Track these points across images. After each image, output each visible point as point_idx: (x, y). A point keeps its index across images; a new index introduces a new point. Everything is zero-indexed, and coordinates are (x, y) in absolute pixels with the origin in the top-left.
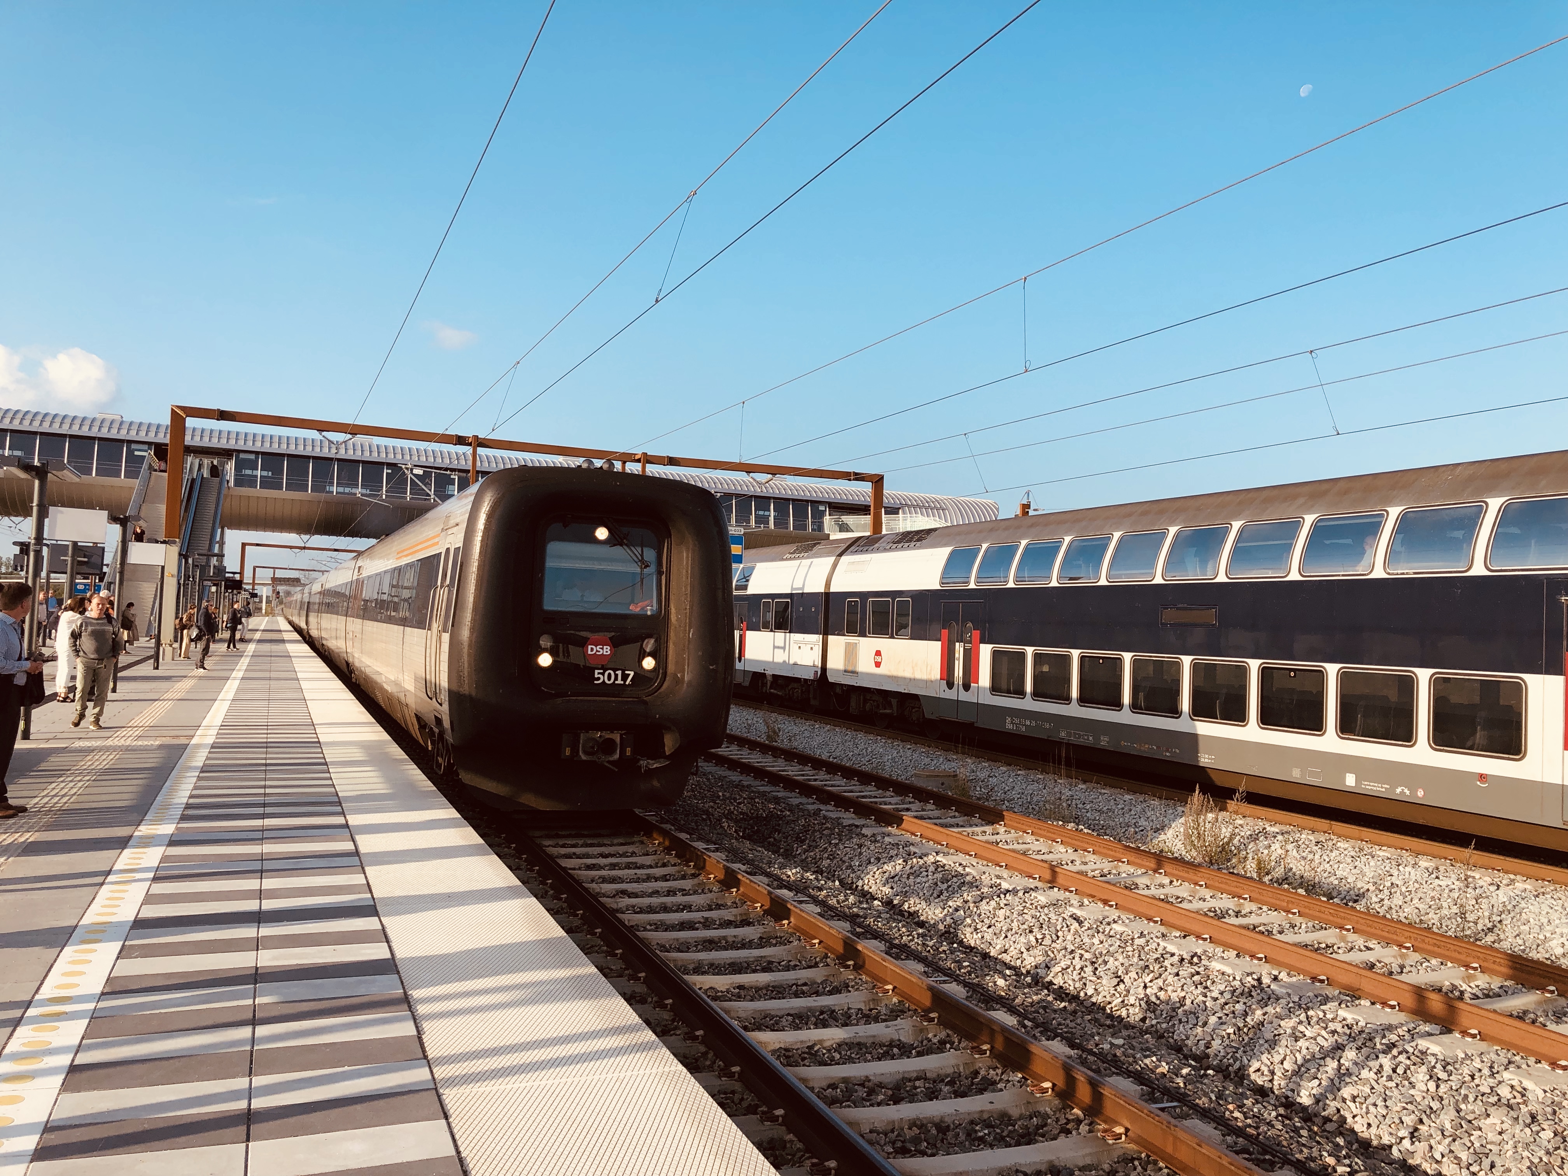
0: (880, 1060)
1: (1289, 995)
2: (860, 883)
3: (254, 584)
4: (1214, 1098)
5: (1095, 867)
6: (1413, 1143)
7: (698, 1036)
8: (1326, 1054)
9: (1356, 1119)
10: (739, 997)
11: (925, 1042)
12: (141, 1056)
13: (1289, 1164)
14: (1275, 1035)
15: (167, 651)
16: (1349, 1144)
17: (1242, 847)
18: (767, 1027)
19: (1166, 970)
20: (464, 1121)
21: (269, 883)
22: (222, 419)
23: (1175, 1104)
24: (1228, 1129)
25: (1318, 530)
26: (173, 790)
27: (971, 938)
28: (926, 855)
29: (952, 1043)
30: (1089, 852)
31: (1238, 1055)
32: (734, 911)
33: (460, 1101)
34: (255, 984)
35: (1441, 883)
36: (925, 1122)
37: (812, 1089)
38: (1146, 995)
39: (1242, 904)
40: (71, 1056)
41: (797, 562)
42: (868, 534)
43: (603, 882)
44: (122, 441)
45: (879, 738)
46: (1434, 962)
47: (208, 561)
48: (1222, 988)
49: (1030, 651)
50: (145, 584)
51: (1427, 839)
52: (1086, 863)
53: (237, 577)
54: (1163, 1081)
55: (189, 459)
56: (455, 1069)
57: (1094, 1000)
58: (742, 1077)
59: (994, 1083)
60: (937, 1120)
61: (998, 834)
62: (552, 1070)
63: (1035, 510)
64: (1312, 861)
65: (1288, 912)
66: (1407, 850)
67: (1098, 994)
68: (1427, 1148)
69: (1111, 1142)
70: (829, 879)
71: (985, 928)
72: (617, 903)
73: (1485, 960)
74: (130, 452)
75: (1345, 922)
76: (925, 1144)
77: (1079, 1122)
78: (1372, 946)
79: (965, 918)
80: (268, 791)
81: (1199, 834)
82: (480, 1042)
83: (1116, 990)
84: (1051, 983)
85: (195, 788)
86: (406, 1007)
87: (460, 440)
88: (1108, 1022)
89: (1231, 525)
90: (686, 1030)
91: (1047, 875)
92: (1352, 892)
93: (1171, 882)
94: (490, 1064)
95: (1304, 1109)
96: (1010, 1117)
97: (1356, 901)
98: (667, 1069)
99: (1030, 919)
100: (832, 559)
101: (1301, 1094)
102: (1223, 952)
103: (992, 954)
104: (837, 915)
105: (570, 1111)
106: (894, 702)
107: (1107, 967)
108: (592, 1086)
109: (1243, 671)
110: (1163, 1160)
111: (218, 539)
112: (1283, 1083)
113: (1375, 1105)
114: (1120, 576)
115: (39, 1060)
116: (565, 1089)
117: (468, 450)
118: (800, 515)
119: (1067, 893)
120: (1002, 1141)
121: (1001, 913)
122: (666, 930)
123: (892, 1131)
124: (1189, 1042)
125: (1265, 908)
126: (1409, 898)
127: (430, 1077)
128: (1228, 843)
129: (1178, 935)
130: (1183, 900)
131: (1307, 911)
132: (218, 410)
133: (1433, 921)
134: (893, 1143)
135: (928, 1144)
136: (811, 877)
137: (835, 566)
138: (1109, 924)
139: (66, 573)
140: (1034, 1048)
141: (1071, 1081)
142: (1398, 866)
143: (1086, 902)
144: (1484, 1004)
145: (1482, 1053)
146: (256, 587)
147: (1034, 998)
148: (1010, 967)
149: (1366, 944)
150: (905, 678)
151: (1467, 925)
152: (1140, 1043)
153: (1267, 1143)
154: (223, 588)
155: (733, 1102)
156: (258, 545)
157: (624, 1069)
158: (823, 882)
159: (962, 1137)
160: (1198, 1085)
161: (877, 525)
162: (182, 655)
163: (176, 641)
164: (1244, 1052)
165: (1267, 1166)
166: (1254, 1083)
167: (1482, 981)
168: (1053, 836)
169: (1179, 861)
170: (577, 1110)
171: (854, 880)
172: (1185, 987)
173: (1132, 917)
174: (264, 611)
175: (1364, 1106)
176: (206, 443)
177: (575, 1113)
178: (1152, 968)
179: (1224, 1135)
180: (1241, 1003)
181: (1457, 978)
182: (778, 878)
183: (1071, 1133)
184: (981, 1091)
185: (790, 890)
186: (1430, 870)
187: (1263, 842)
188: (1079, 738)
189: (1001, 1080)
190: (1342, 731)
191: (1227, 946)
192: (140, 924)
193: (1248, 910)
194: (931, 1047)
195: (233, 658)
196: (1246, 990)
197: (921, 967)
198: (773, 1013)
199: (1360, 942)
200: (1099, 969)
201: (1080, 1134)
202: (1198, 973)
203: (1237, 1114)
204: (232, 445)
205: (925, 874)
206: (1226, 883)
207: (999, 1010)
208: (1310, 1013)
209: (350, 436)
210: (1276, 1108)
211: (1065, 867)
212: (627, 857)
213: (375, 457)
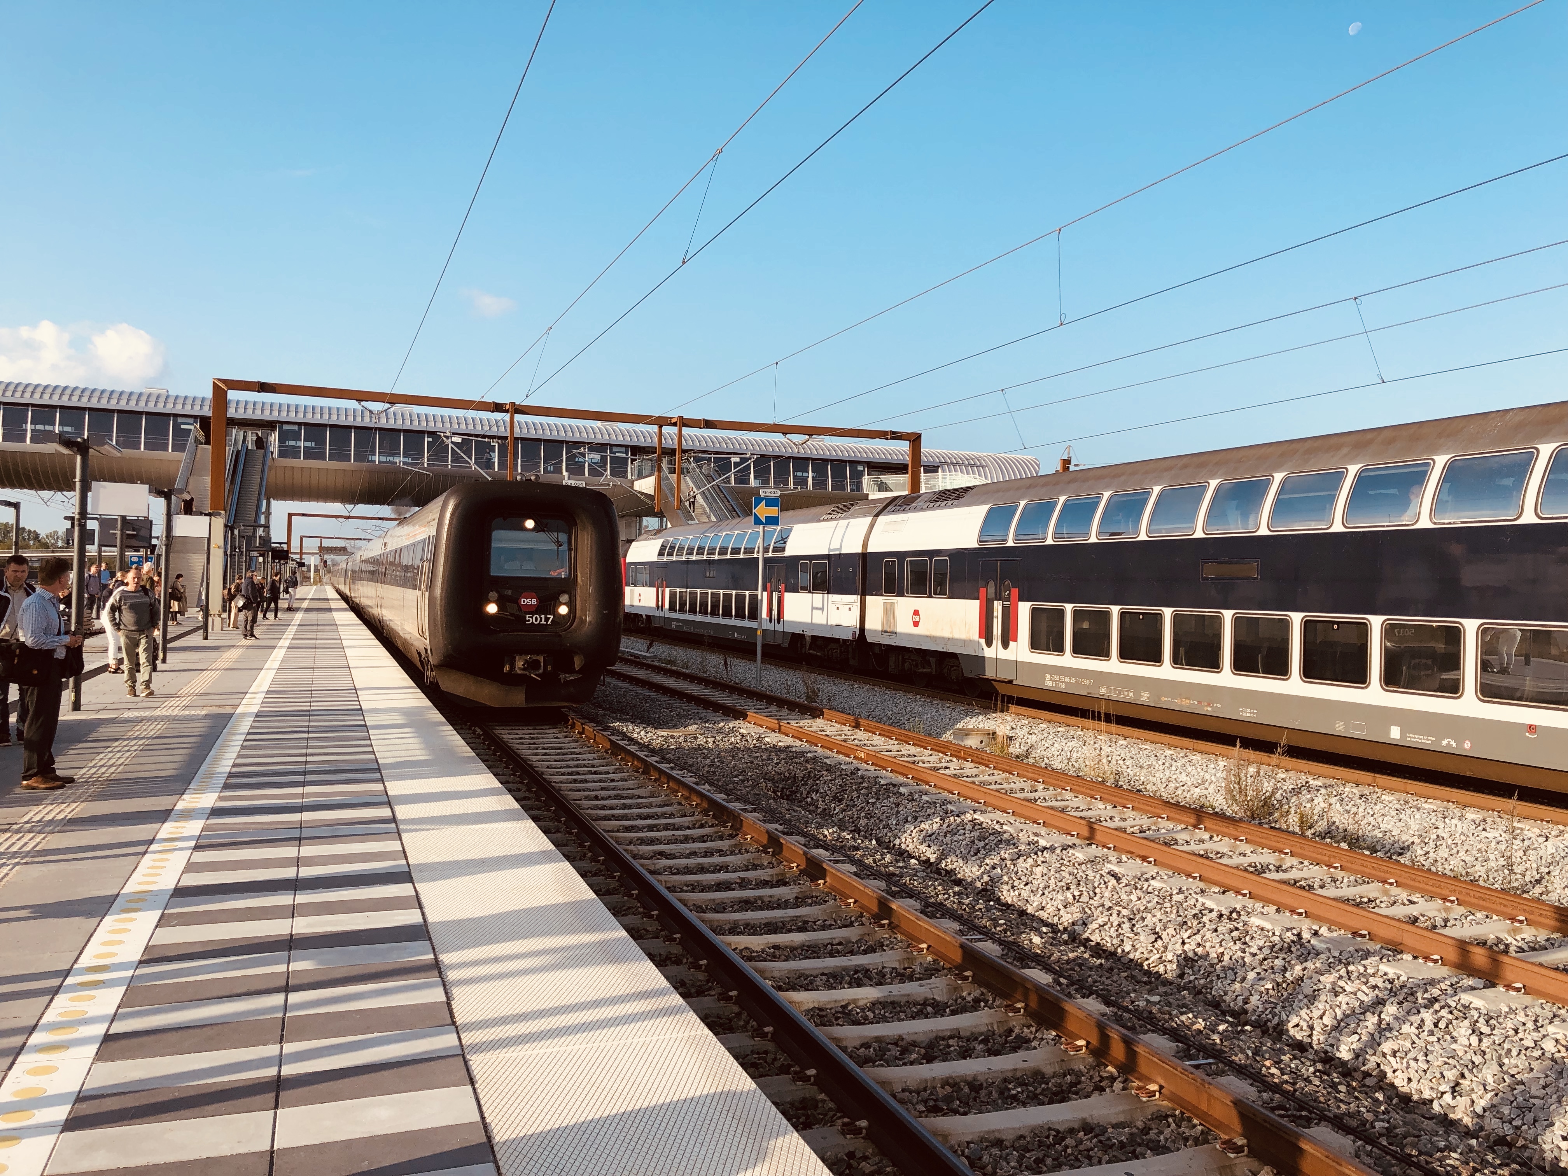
0: (914, 1019)
1: (1329, 950)
2: (897, 842)
3: (301, 553)
4: (1250, 1054)
5: (1134, 823)
6: (1454, 1098)
7: (732, 996)
8: (1365, 1009)
9: (1396, 1074)
10: (774, 958)
11: (959, 1001)
12: (176, 1024)
13: (1325, 1120)
14: (1314, 991)
15: (215, 622)
16: (1389, 1098)
17: (1285, 801)
18: (801, 987)
19: (1204, 926)
20: (489, 1086)
21: (307, 851)
22: (263, 391)
23: (1211, 1061)
24: (1264, 1085)
25: (1361, 481)
26: (217, 759)
27: (1008, 896)
28: (964, 813)
29: (986, 1001)
30: (1128, 808)
31: (1276, 1010)
32: (770, 871)
33: (487, 1067)
34: (290, 950)
35: (1488, 835)
36: (958, 1080)
37: (844, 1049)
38: (1184, 951)
39: (1283, 859)
40: (106, 1025)
41: (834, 523)
42: (906, 493)
43: (640, 844)
44: (169, 415)
45: (918, 697)
46: (1479, 915)
47: (254, 532)
48: (1261, 943)
49: (1069, 608)
50: (194, 556)
51: (1475, 791)
52: (1125, 820)
53: (285, 547)
54: (1198, 1038)
55: (234, 431)
56: (482, 1035)
57: (1131, 956)
58: (774, 1038)
59: (1028, 1041)
60: (970, 1079)
61: (1036, 791)
62: (579, 1035)
63: (1076, 465)
64: (1355, 814)
65: (1330, 866)
66: (1453, 802)
67: (1136, 950)
68: (1469, 1102)
69: (1144, 1099)
70: (866, 838)
71: (1022, 886)
72: (654, 864)
73: (1532, 913)
74: (176, 426)
75: (1388, 876)
76: (958, 1102)
77: (1112, 1079)
78: (1415, 900)
79: (1002, 876)
80: (309, 759)
81: (1240, 788)
82: (508, 1008)
83: (1153, 946)
84: (1088, 940)
85: (239, 757)
86: (436, 973)
87: (498, 407)
88: (1145, 979)
89: (1273, 477)
90: (719, 990)
91: (1085, 832)
92: (1396, 845)
93: (1211, 837)
94: (518, 1029)
95: (1343, 1063)
96: (1043, 1075)
97: (1400, 854)
98: (693, 1033)
99: (1067, 876)
100: (869, 520)
101: (1341, 1049)
102: (1263, 907)
103: (1029, 911)
104: (872, 874)
105: (595, 1076)
106: (933, 661)
107: (1145, 923)
108: (618, 1051)
109: (1285, 625)
110: (1198, 1117)
111: (264, 510)
112: (1322, 1038)
113: (1416, 1060)
114: (1160, 531)
115: (74, 1029)
116: (591, 1054)
117: (507, 417)
118: (839, 476)
119: (1105, 850)
120: (1035, 1099)
121: (1038, 870)
122: (703, 891)
123: (925, 1090)
124: (1227, 998)
125: (1306, 863)
126: (1455, 850)
127: (457, 1043)
128: (1270, 797)
129: (1217, 890)
130: (1223, 855)
131: (1349, 865)
132: (259, 382)
133: (1479, 874)
134: (925, 1102)
135: (961, 1102)
136: (848, 837)
137: (872, 526)
138: (1147, 880)
139: (115, 546)
140: (1069, 1006)
141: (1105, 1038)
142: (1445, 818)
143: (1124, 858)
144: (1528, 957)
145: (1526, 1007)
146: (304, 556)
147: (1070, 955)
148: (1047, 925)
149: (1410, 898)
150: (943, 638)
151: (1513, 877)
152: (1177, 999)
153: (1304, 1099)
154: (270, 559)
155: (766, 1062)
156: (304, 515)
157: (651, 1033)
158: (860, 841)
159: (995, 1095)
160: (1235, 1041)
161: (915, 484)
162: (231, 625)
163: (224, 611)
164: (1283, 1007)
165: (1303, 1122)
166: (1293, 1038)
167: (1528, 934)
168: (1092, 792)
169: (1220, 816)
170: (603, 1075)
171: (892, 839)
172: (1224, 943)
173: (1171, 873)
174: (312, 580)
175: (1405, 1060)
176: (249, 415)
177: (601, 1078)
178: (1190, 925)
179: (1259, 1092)
180: (1280, 958)
181: (1503, 931)
182: (814, 838)
183: (1105, 1090)
184: (1015, 1050)
185: (827, 850)
186: (1477, 822)
187: (1305, 796)
188: (1120, 693)
189: (1035, 1038)
190: (1387, 684)
191: (1267, 901)
192: (181, 893)
193: (1289, 865)
194: (965, 1005)
195: (279, 628)
196: (1286, 945)
197: (956, 926)
198: (807, 972)
199: (1403, 895)
200: (1137, 926)
201: (1113, 1091)
202: (1237, 929)
203: (1273, 1070)
204: (275, 416)
205: (962, 832)
206: (1266, 838)
207: (1034, 968)
208: (1351, 968)
209: (388, 405)
210: (1315, 1062)
211: (1104, 823)
212: (666, 818)
213: (415, 426)
